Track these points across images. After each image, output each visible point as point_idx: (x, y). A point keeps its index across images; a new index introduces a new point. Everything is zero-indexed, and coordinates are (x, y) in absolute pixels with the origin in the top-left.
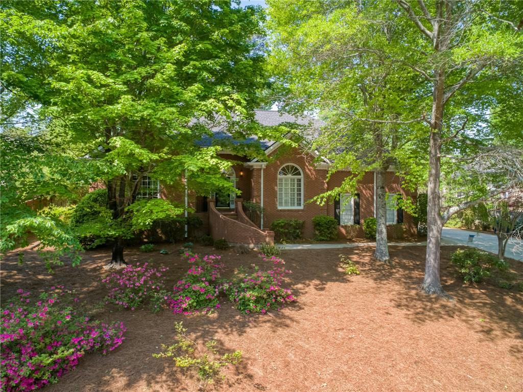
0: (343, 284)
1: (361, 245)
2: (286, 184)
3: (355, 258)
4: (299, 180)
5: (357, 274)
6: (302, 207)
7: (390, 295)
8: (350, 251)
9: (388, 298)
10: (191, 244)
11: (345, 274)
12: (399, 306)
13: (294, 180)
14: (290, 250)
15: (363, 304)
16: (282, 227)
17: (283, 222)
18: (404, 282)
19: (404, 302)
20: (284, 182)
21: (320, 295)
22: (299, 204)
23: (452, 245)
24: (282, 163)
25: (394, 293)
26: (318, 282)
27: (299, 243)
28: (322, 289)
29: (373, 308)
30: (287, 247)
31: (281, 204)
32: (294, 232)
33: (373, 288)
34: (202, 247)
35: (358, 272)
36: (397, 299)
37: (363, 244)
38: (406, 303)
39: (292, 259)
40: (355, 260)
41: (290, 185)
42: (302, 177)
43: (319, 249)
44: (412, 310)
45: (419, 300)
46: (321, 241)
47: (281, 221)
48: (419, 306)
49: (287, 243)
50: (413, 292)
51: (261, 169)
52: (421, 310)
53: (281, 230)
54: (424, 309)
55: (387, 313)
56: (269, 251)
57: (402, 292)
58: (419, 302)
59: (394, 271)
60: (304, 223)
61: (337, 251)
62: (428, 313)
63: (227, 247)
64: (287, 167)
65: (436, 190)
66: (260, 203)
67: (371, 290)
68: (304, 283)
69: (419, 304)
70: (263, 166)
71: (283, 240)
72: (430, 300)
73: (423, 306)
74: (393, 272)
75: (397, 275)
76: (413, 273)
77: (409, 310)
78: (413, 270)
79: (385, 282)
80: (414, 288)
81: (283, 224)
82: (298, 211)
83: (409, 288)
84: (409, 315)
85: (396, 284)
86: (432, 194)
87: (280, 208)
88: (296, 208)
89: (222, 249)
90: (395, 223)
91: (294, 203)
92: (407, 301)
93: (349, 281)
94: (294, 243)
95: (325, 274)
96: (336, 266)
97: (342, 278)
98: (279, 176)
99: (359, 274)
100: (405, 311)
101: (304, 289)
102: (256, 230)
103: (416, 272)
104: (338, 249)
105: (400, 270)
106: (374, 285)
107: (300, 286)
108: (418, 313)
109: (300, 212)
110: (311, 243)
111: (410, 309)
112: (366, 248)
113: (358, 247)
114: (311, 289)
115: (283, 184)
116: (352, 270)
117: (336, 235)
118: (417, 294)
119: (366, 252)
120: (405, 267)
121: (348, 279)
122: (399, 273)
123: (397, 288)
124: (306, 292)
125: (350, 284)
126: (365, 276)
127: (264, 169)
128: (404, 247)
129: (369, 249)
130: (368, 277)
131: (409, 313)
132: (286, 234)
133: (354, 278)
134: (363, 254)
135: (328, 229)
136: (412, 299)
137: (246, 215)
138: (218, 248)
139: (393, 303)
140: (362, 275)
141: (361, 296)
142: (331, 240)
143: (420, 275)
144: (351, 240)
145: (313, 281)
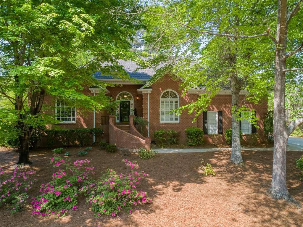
0: (198, 185)
1: (222, 149)
2: (167, 105)
3: (214, 161)
4: (176, 102)
5: (213, 176)
6: (178, 121)
7: (239, 198)
8: (211, 155)
9: (237, 202)
10: (90, 148)
11: (203, 175)
12: (246, 211)
13: (172, 102)
14: (163, 154)
15: (212, 207)
16: (161, 136)
17: (161, 132)
18: (254, 185)
19: (252, 207)
20: (165, 103)
21: (175, 196)
22: (176, 119)
23: (297, 150)
24: (163, 90)
25: (244, 196)
26: (177, 183)
27: (174, 148)
28: (179, 190)
29: (220, 212)
30: (162, 151)
31: (163, 119)
32: (171, 139)
33: (225, 190)
34: (98, 151)
35: (214, 174)
36: (245, 203)
37: (224, 149)
38: (255, 209)
39: (163, 161)
40: (214, 162)
41: (169, 105)
42: (178, 99)
43: (187, 153)
44: (259, 217)
45: (267, 205)
46: (191, 146)
47: (160, 132)
48: (266, 212)
49: (164, 147)
50: (262, 197)
51: (147, 94)
52: (268, 217)
53: (160, 138)
54: (272, 215)
55: (234, 220)
56: (145, 154)
57: (251, 195)
58: (267, 208)
59: (247, 173)
60: (179, 133)
61: (201, 154)
62: (275, 221)
63: (117, 151)
64: (168, 92)
65: (282, 104)
66: (147, 118)
67: (223, 192)
68: (164, 184)
69: (266, 210)
70: (149, 91)
71: (162, 146)
72: (277, 206)
73: (271, 213)
74: (245, 174)
75: (249, 178)
76: (263, 176)
77: (256, 217)
78: (263, 172)
79: (236, 184)
80: (262, 192)
81: (161, 133)
82: (176, 124)
83: (258, 192)
84: (255, 222)
85: (247, 186)
86: (278, 106)
87: (162, 122)
88: (174, 121)
89: (111, 152)
90: (250, 133)
91: (172, 119)
92: (255, 206)
93: (205, 182)
94: (170, 148)
95: (186, 175)
96: (197, 168)
97: (199, 179)
98: (161, 99)
99: (215, 176)
100: (252, 218)
101: (162, 190)
102: (137, 138)
103: (266, 175)
104: (202, 153)
105: (252, 172)
106: (227, 187)
107: (160, 187)
108: (264, 221)
109: (177, 125)
110: (182, 148)
111: (257, 215)
112: (225, 153)
113: (219, 151)
114: (169, 190)
115: (165, 105)
116: (209, 172)
117: (203, 142)
118: (265, 199)
119: (224, 156)
120: (256, 170)
121: (205, 180)
122: (250, 176)
123: (247, 190)
124: (163, 193)
125: (205, 185)
126: (220, 177)
127: (150, 94)
128: (257, 152)
129: (228, 153)
130: (222, 179)
131: (255, 219)
132: (164, 141)
133: (209, 179)
134: (222, 158)
135: (197, 137)
136: (260, 204)
137: (135, 127)
138: (108, 152)
139: (241, 208)
140: (218, 176)
141: (212, 199)
142: (199, 146)
143: (269, 177)
144: (215, 146)
145: (174, 182)
